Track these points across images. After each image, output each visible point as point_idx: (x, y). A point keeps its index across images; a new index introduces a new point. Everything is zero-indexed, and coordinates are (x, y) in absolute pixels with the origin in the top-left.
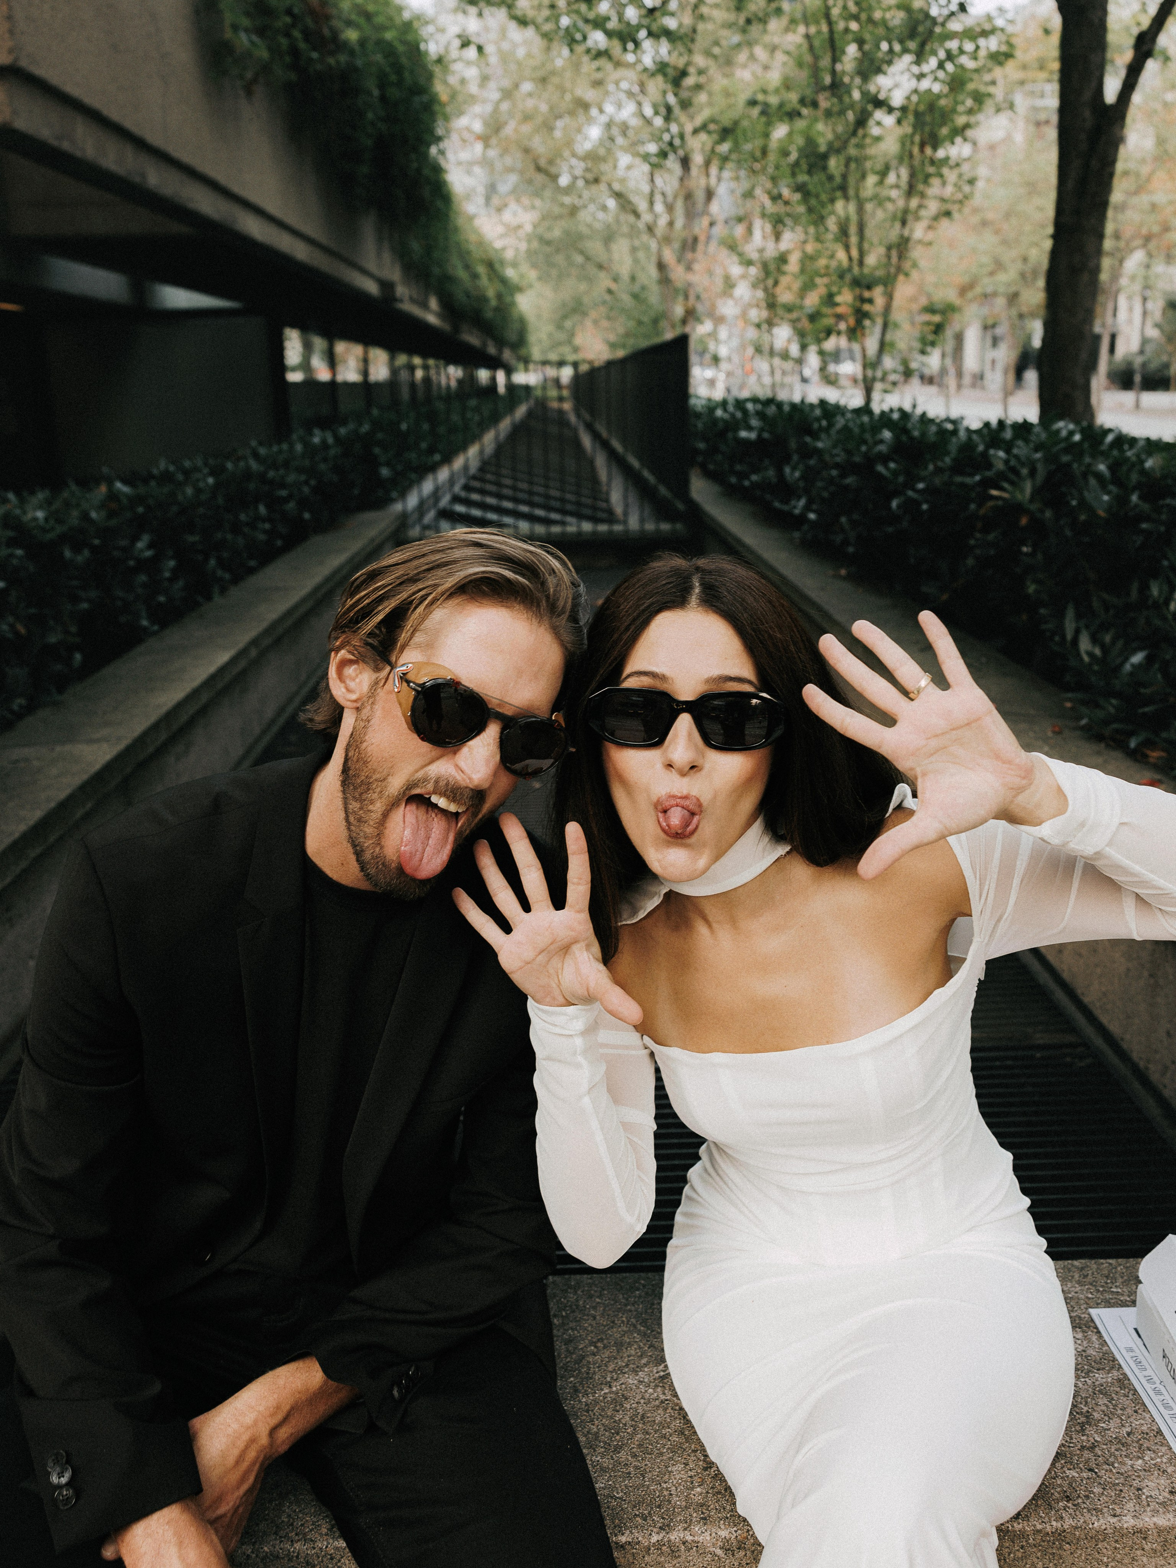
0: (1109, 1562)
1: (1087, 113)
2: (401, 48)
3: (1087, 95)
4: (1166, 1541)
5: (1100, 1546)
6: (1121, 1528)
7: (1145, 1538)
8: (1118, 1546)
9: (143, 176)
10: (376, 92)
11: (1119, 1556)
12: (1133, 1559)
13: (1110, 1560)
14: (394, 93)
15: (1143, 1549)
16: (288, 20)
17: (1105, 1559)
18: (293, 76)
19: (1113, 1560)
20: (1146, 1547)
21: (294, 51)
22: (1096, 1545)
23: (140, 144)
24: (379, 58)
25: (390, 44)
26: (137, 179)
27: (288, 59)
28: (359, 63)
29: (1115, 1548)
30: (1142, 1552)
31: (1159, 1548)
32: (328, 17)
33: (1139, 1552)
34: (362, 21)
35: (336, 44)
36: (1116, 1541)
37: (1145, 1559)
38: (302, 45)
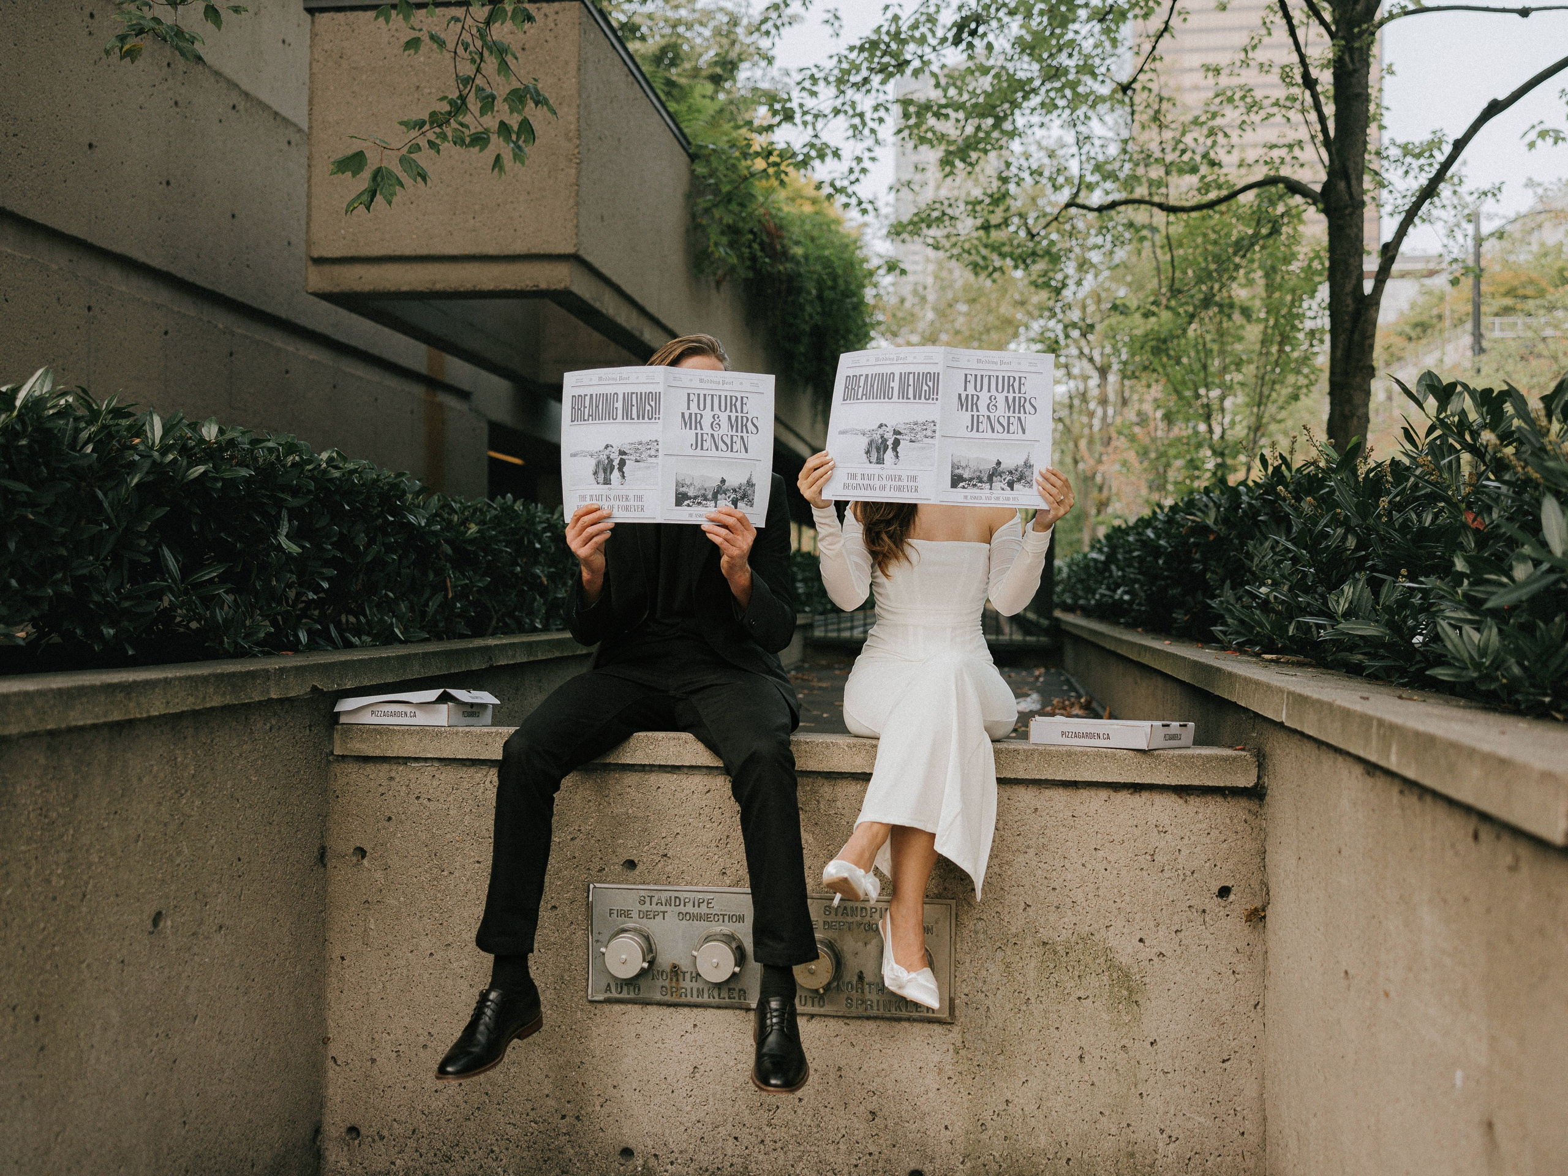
1: (1349, 301)
2: (837, 263)
3: (1349, 288)
9: (642, 333)
10: (814, 292)
14: (829, 294)
16: (751, 237)
18: (751, 275)
21: (753, 258)
23: (642, 311)
24: (819, 268)
25: (828, 258)
26: (637, 334)
27: (748, 263)
28: (802, 270)
32: (781, 237)
34: (808, 242)
35: (784, 255)
38: (759, 254)
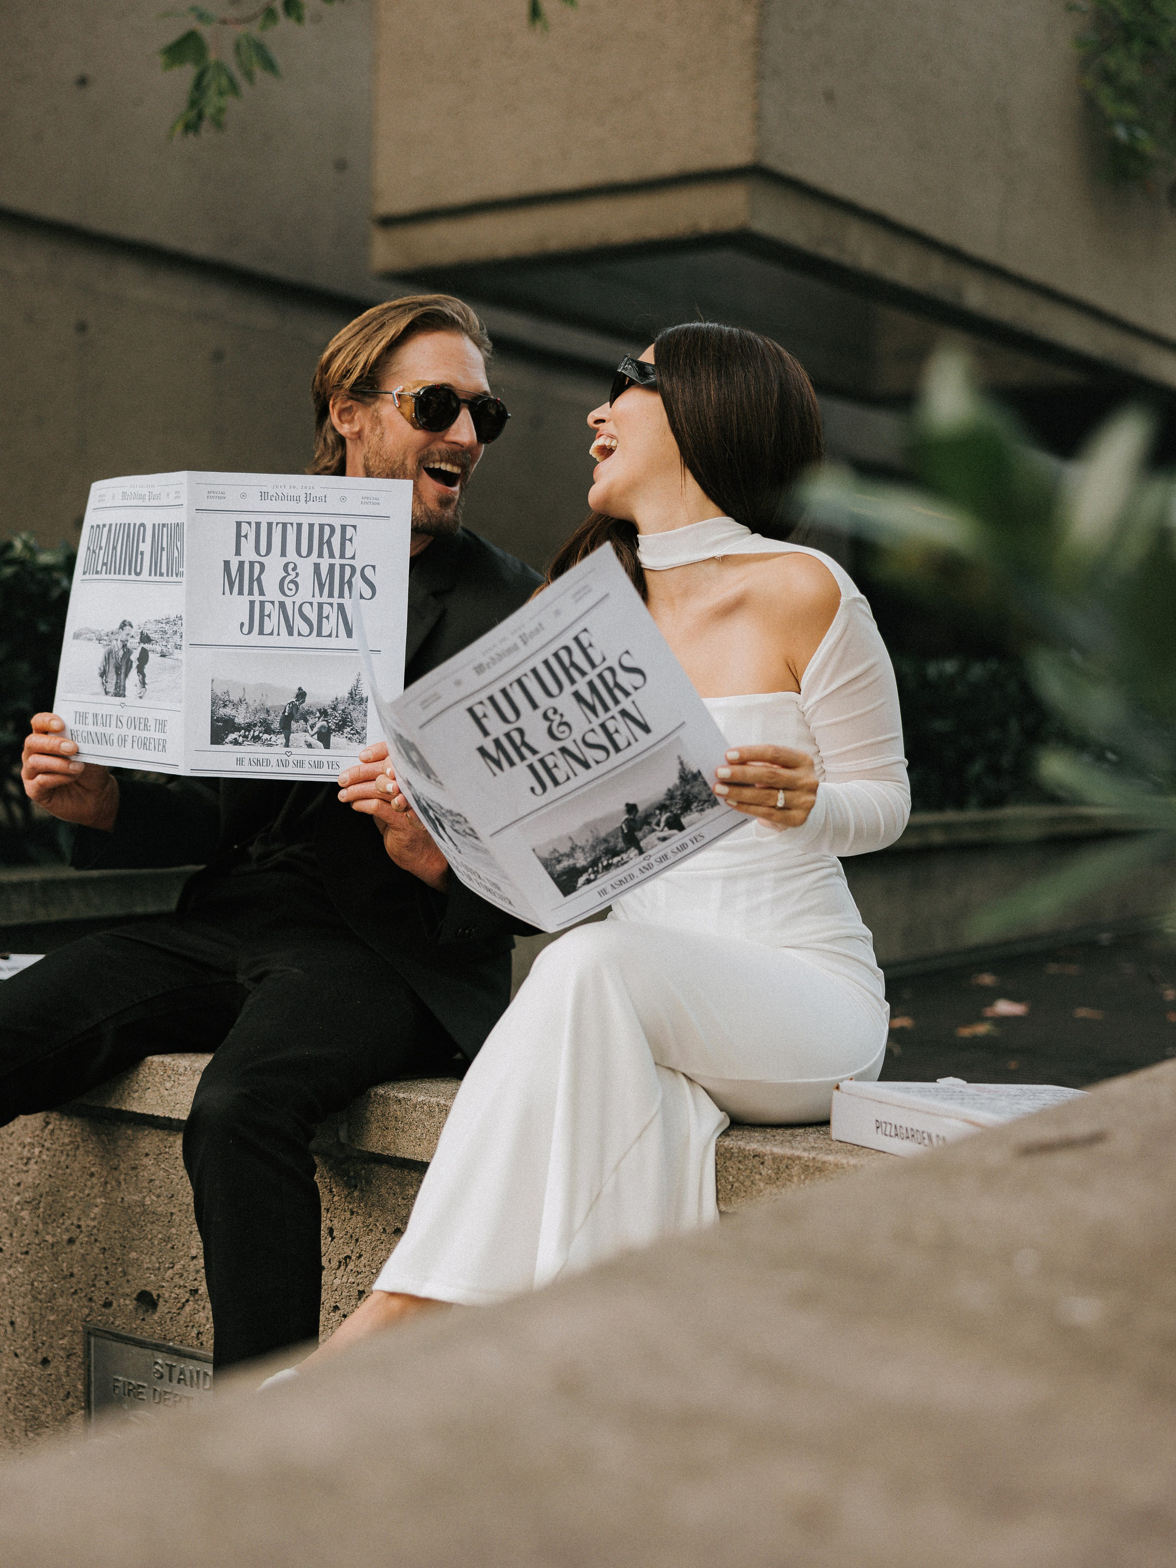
0: (734, 1182)
4: (779, 1169)
5: (727, 1164)
6: (744, 1149)
7: (762, 1163)
8: (741, 1167)
11: (742, 1177)
12: (753, 1183)
13: (734, 1180)
15: (761, 1174)
17: (731, 1179)
19: (737, 1180)
20: (764, 1173)
22: (725, 1163)
29: (739, 1169)
30: (760, 1177)
31: (773, 1175)
33: (757, 1177)
36: (740, 1162)
37: (762, 1184)
